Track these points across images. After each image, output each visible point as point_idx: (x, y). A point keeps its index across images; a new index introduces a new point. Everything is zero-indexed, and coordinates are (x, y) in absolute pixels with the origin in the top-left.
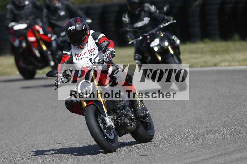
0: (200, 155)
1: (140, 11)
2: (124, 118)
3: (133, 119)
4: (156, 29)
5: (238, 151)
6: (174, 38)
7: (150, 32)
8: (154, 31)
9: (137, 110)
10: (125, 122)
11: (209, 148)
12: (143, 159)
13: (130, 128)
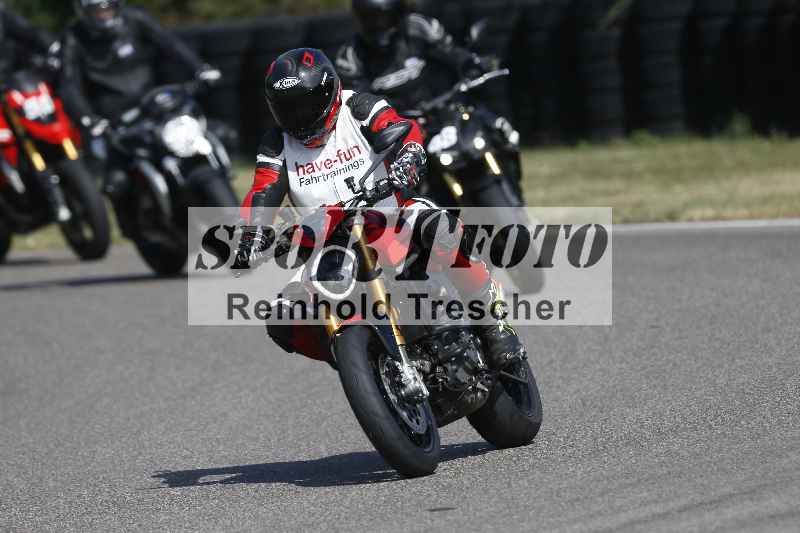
0: (621, 506)
1: (394, 39)
2: (454, 367)
3: (483, 370)
4: (447, 96)
5: (745, 493)
6: (502, 124)
7: (428, 106)
8: (439, 102)
9: (494, 341)
10: (456, 379)
11: (651, 488)
12: (439, 521)
13: (472, 398)
